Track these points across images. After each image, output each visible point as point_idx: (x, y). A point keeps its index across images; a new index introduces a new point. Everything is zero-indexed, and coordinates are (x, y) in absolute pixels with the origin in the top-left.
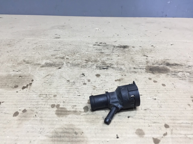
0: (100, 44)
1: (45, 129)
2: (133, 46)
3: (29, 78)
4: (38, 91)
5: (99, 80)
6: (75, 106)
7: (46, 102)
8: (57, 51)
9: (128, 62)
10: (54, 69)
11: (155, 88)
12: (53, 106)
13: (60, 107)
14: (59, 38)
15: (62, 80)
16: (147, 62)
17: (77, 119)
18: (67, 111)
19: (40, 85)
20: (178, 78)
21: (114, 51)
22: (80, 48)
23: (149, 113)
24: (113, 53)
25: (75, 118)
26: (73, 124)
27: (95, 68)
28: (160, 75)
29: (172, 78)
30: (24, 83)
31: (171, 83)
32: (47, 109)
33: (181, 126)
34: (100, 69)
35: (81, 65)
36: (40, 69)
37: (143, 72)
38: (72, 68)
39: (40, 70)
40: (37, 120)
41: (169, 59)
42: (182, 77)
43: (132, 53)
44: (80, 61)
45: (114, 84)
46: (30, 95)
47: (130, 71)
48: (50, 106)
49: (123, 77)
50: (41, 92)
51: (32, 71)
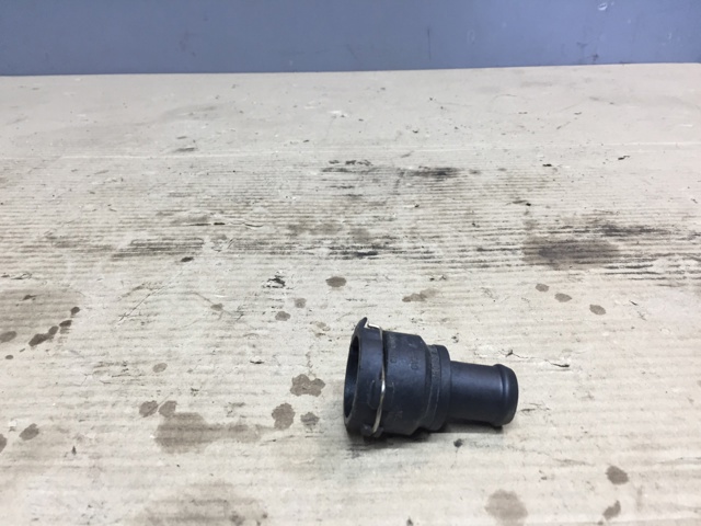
0: (347, 167)
1: (106, 506)
2: (473, 168)
3: (63, 300)
4: (93, 351)
5: (338, 298)
6: (241, 405)
7: (121, 392)
8: (180, 195)
9: (456, 227)
10: (166, 262)
11: (564, 324)
12: (148, 409)
13: (178, 410)
14: (192, 149)
15: (193, 303)
16: (531, 225)
17: (245, 460)
18: (203, 428)
19: (103, 327)
20: (651, 282)
21: (399, 190)
22: (269, 184)
23: (543, 422)
24: (399, 198)
25: (236, 453)
26: (228, 480)
27: (325, 256)
28: (582, 272)
29: (628, 282)
30: (41, 322)
31: (627, 302)
32: (124, 422)
33: (676, 475)
34: (347, 258)
35: (270, 246)
36: (108, 266)
37: (516, 263)
38: (236, 256)
39: (107, 269)
40: (78, 467)
41: (615, 209)
42: (667, 276)
43: (469, 194)
44: (267, 229)
45: (399, 313)
46: (60, 370)
47: (463, 259)
48: (137, 410)
49: (436, 285)
50: (104, 355)
51: (79, 275)
